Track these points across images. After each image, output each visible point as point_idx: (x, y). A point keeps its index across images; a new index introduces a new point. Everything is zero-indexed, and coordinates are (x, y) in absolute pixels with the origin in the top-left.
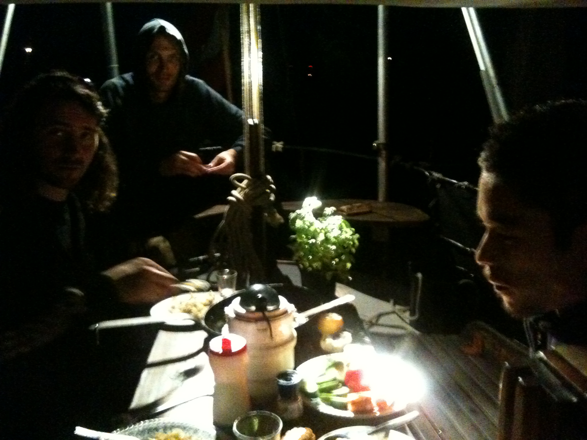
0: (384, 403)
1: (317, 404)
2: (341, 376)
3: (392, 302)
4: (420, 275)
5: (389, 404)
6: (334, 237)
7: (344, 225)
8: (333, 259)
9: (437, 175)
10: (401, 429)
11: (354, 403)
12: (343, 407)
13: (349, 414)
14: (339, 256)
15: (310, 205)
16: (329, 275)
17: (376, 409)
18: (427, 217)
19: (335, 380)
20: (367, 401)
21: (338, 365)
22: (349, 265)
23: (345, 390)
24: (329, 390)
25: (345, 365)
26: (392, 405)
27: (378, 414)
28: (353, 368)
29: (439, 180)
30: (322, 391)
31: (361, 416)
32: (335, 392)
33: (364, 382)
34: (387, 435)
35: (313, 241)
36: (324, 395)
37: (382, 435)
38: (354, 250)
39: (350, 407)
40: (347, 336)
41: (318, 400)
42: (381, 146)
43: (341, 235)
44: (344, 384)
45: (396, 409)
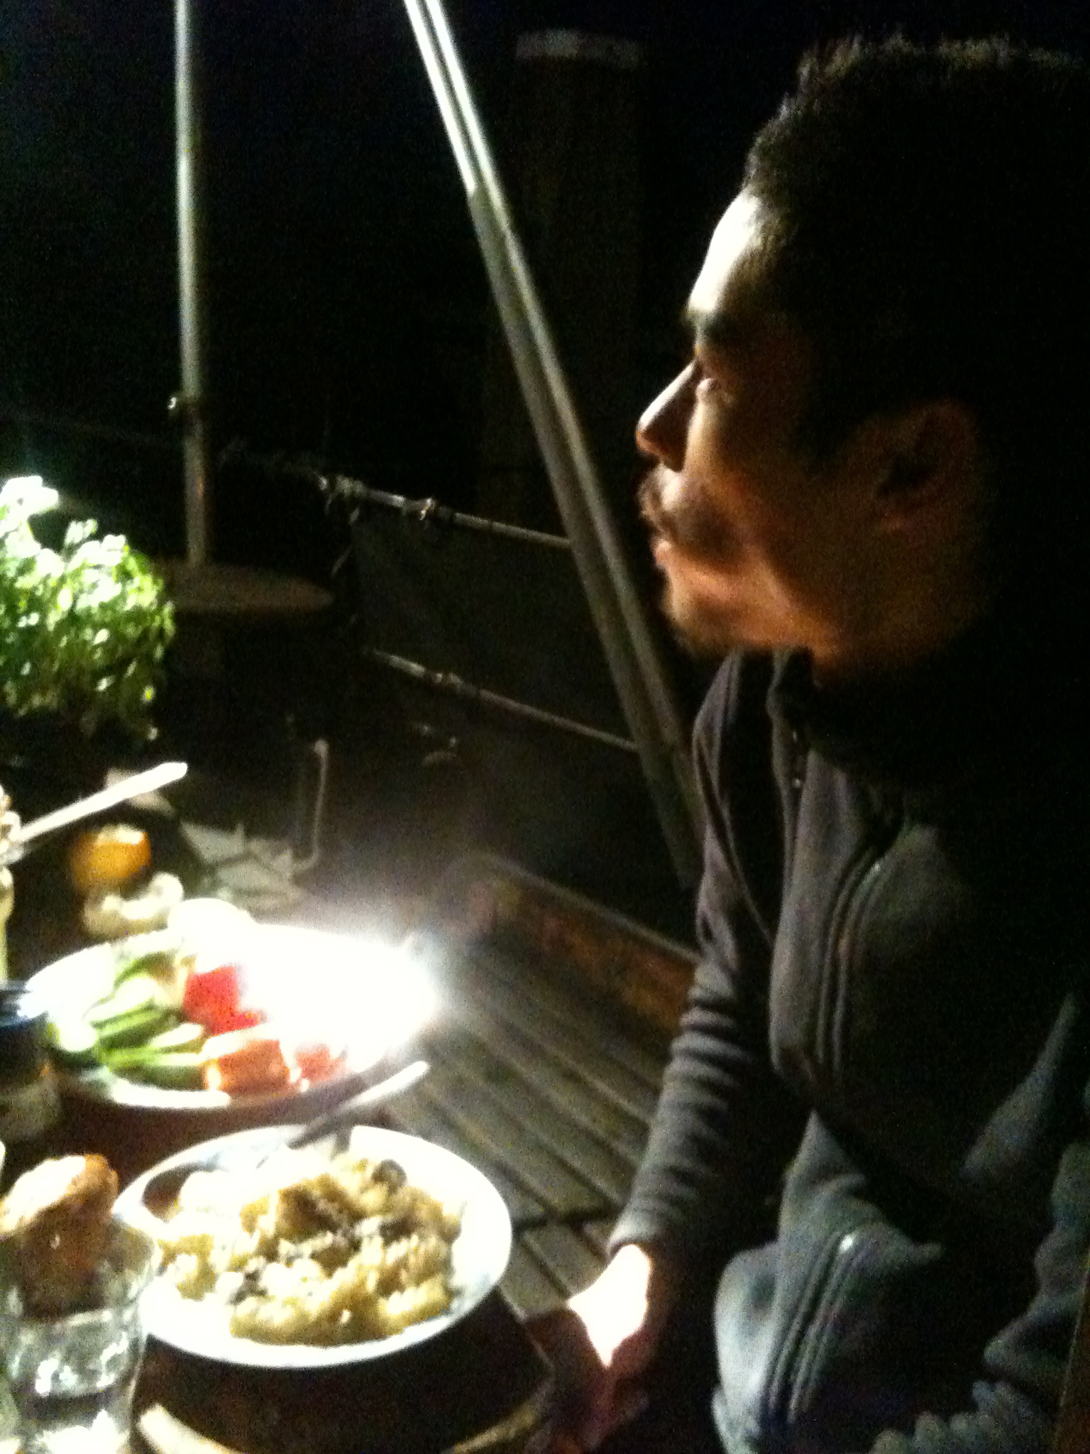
0: (322, 1054)
1: (100, 1085)
2: (171, 994)
3: (240, 831)
4: (321, 748)
5: (334, 1054)
6: (103, 607)
7: (132, 564)
8: (97, 676)
9: (346, 485)
10: (381, 1118)
11: (227, 1064)
12: (193, 1081)
13: (213, 1098)
14: (115, 667)
15: (20, 501)
16: (89, 722)
17: (295, 1075)
18: (325, 599)
19: (150, 1008)
20: (269, 1051)
21: (156, 965)
22: (149, 694)
23: (190, 1031)
24: (136, 1038)
25: (177, 962)
26: (343, 1055)
27: (305, 1086)
28: (204, 966)
29: (354, 500)
30: (114, 1044)
31: (250, 1101)
32: (158, 1042)
33: (247, 1002)
34: (343, 1144)
35: (34, 619)
36: (122, 1057)
37: (327, 1144)
38: (159, 652)
39: (214, 1078)
40: (167, 884)
41: (104, 1074)
42: (192, 410)
43: (123, 597)
44: (182, 1016)
45: (357, 1065)
